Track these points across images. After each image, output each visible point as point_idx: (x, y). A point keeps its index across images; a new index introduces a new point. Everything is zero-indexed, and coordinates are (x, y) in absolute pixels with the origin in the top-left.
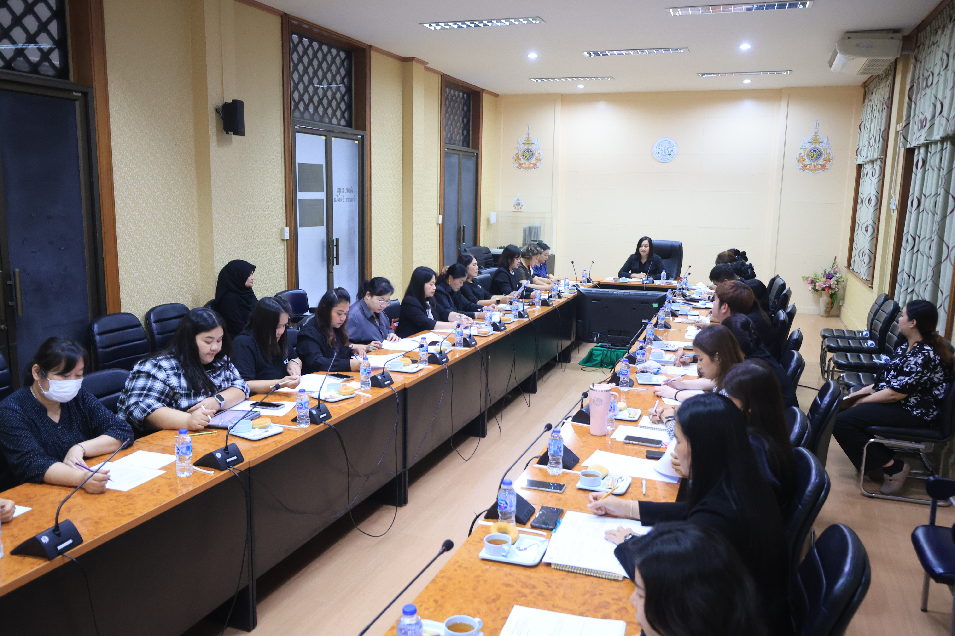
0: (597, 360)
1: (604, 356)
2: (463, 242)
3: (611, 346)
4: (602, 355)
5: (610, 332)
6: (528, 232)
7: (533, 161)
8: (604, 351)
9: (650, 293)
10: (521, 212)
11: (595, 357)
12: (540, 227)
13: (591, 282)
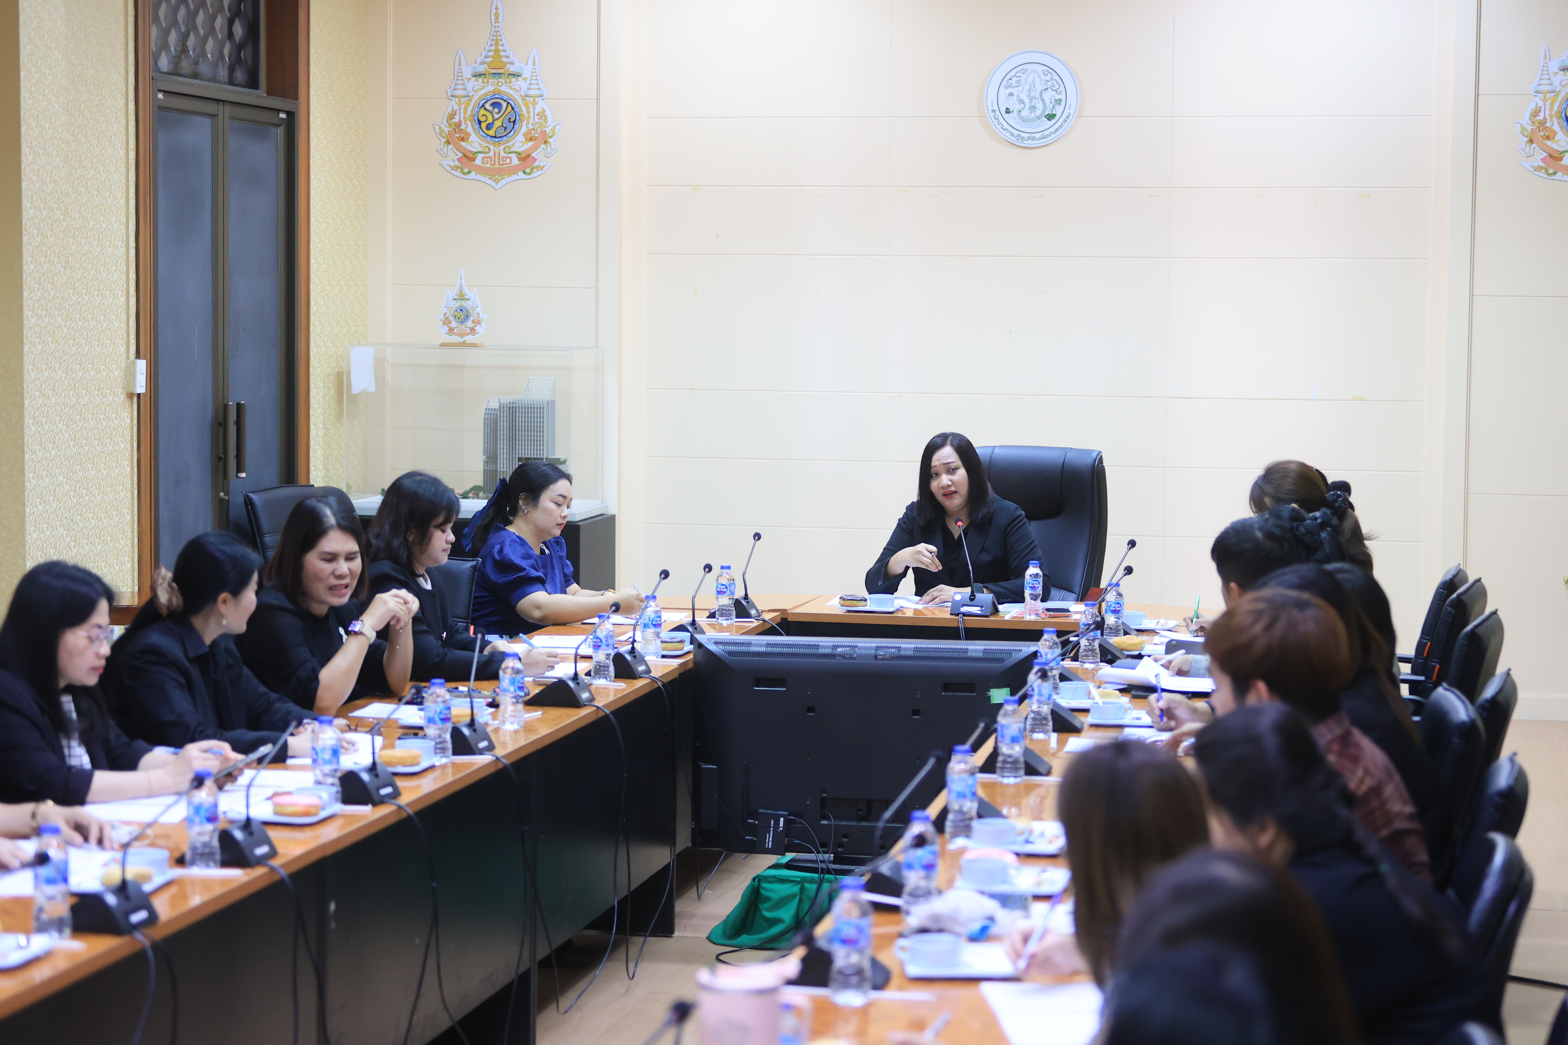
0: (777, 921)
1: (806, 906)
2: (239, 470)
3: (834, 862)
4: (795, 902)
5: (825, 807)
6: (503, 423)
7: (519, 142)
8: (807, 885)
9: (976, 647)
10: (474, 345)
11: (770, 909)
12: (551, 404)
13: (753, 612)
